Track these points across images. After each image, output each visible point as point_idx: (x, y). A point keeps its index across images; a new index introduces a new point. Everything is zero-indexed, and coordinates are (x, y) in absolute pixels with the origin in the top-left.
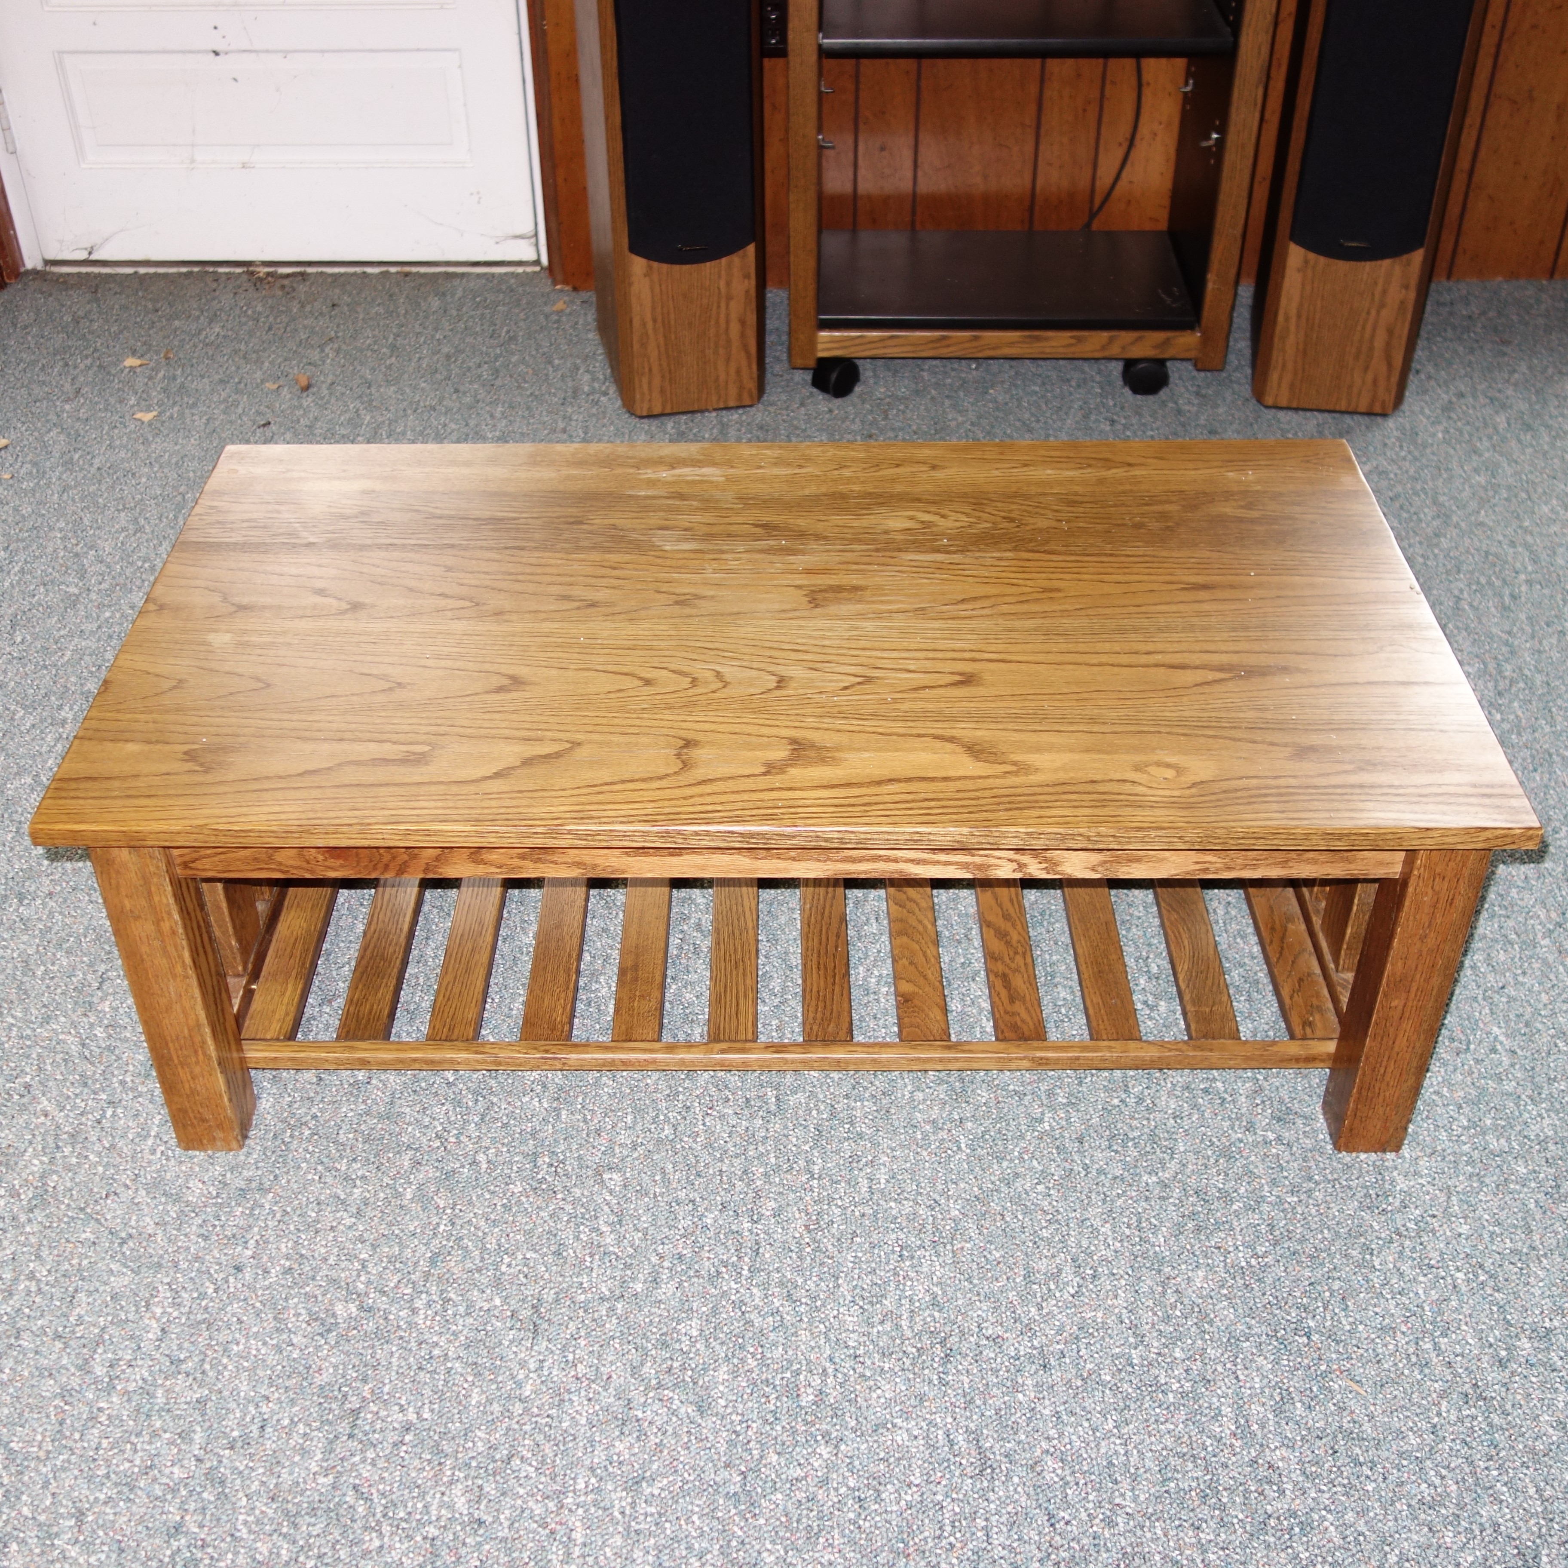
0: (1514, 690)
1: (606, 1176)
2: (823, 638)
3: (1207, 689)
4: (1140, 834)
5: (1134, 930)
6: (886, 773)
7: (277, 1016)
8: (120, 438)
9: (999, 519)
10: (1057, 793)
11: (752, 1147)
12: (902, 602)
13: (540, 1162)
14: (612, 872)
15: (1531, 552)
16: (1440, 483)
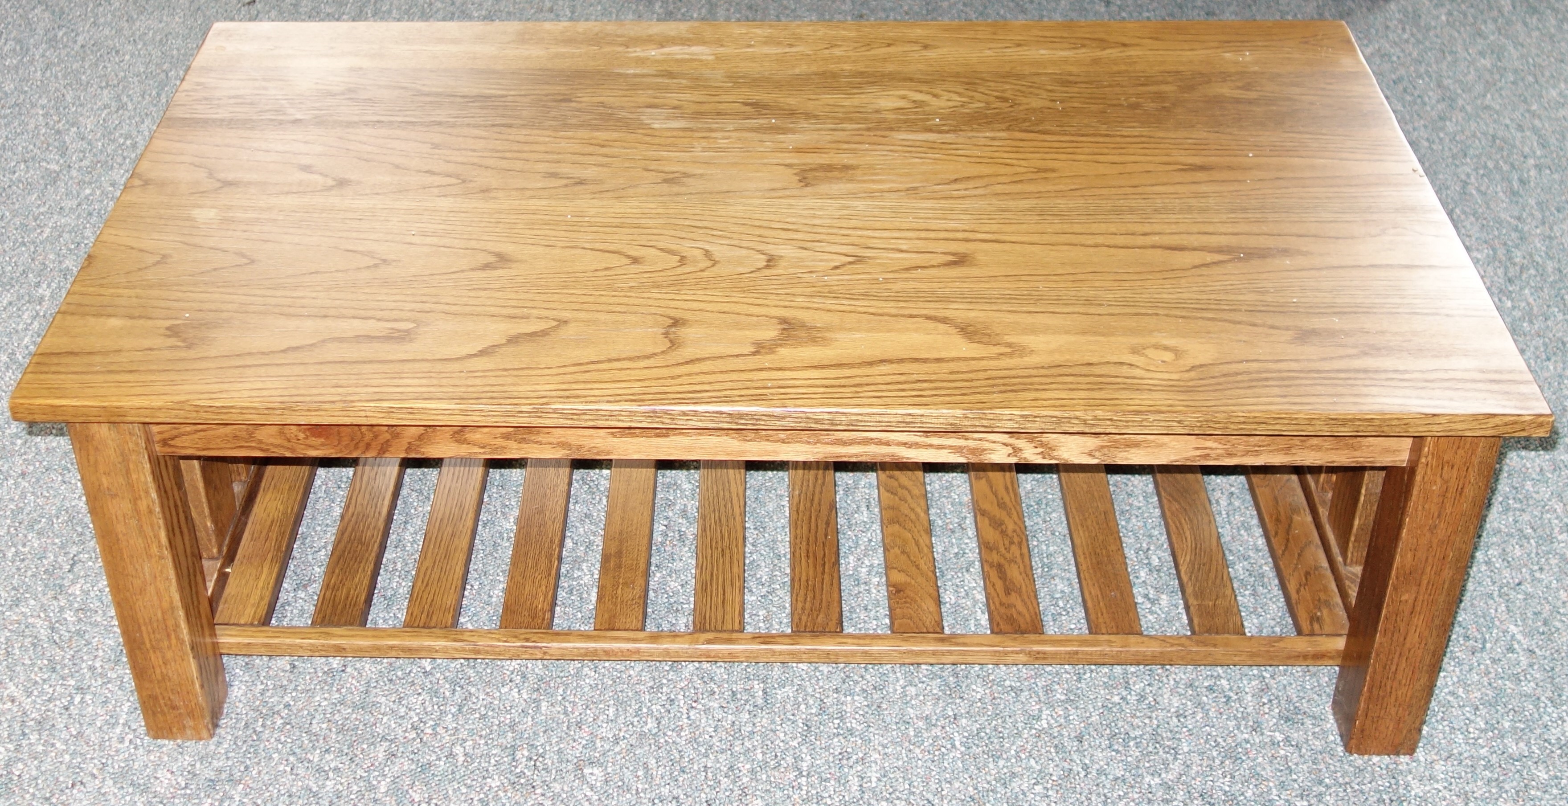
0: (1524, 276)
1: (587, 771)
2: (814, 217)
3: (1204, 271)
4: (1138, 418)
5: (1134, 520)
6: (878, 354)
7: (252, 601)
8: (105, 15)
9: (992, 99)
10: (1052, 376)
11: (738, 742)
12: (893, 181)
13: (519, 755)
14: (598, 453)
15: (1540, 136)
16: (1444, 66)
